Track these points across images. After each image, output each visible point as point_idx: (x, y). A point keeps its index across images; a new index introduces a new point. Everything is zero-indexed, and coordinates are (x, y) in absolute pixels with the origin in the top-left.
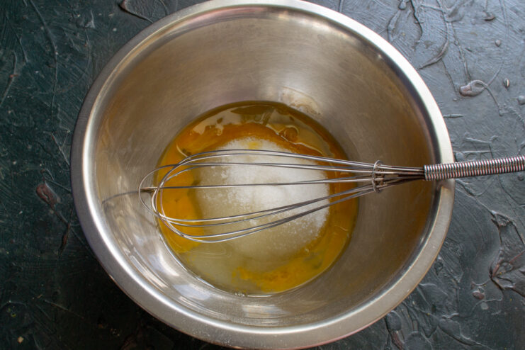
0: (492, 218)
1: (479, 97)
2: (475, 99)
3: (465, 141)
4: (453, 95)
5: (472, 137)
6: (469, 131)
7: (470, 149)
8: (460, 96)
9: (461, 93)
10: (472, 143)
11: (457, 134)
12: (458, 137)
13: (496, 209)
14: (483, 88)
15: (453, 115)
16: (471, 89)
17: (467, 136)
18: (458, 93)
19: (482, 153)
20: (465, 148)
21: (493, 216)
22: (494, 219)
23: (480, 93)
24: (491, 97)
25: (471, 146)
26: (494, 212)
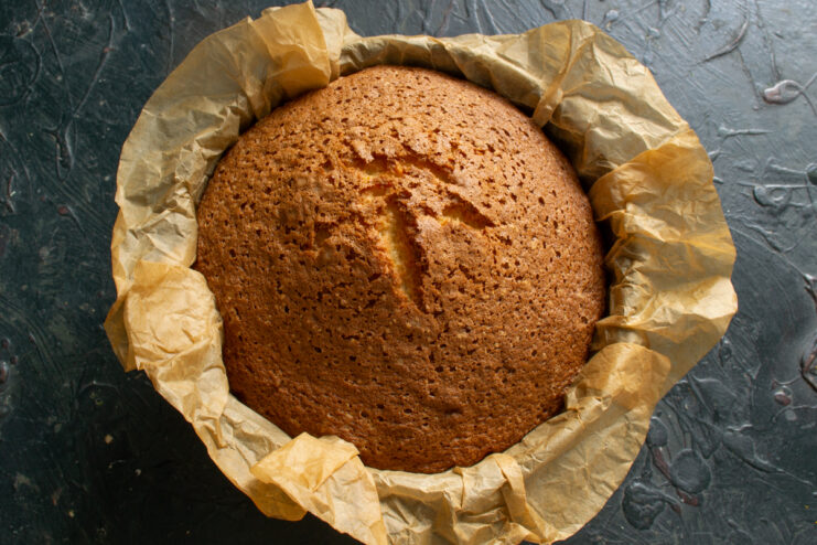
0: (805, 284)
1: (791, 106)
2: (784, 109)
3: (769, 170)
4: (753, 101)
5: (780, 163)
6: (775, 154)
7: (775, 181)
8: (763, 102)
9: (765, 99)
10: (780, 173)
11: (757, 159)
12: (759, 163)
13: (812, 273)
14: (797, 93)
15: (753, 130)
16: (779, 94)
17: (772, 162)
18: (761, 98)
19: (793, 189)
20: (769, 180)
21: (808, 281)
22: (809, 287)
23: (792, 100)
24: (808, 106)
25: (777, 177)
26: (809, 277)
